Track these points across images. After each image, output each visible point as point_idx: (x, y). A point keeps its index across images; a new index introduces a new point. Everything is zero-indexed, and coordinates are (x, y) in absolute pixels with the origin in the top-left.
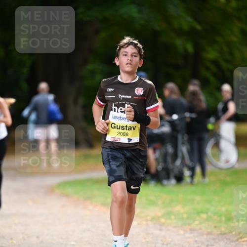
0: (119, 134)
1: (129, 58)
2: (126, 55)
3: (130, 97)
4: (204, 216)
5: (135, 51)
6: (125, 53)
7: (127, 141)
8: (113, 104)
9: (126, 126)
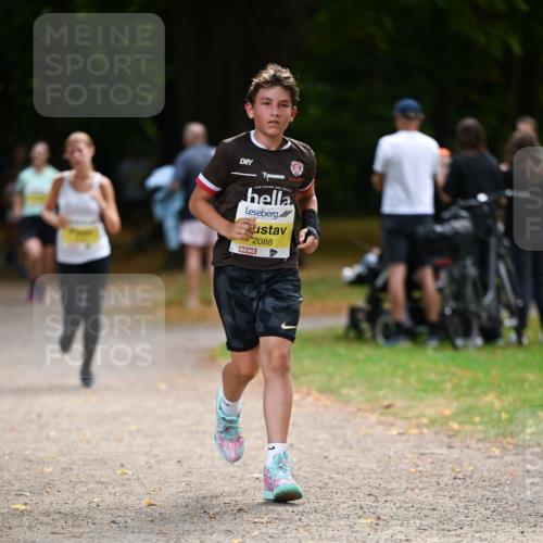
0: (256, 241)
1: (275, 112)
2: (267, 104)
3: (282, 177)
5: (285, 96)
6: (267, 101)
7: (267, 255)
8: (250, 190)
9: (271, 228)
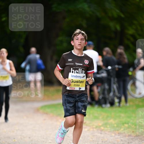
0: (75, 85)
1: (80, 42)
3: (82, 64)
4: (126, 125)
5: (83, 37)
6: (77, 39)
7: (78, 89)
9: (79, 81)
